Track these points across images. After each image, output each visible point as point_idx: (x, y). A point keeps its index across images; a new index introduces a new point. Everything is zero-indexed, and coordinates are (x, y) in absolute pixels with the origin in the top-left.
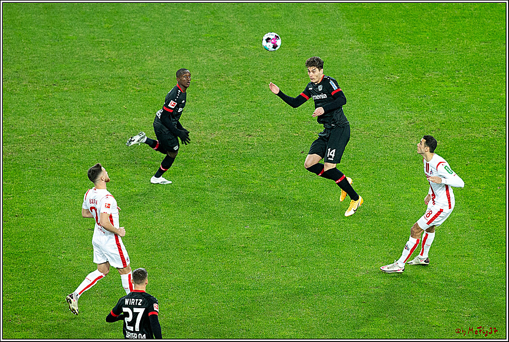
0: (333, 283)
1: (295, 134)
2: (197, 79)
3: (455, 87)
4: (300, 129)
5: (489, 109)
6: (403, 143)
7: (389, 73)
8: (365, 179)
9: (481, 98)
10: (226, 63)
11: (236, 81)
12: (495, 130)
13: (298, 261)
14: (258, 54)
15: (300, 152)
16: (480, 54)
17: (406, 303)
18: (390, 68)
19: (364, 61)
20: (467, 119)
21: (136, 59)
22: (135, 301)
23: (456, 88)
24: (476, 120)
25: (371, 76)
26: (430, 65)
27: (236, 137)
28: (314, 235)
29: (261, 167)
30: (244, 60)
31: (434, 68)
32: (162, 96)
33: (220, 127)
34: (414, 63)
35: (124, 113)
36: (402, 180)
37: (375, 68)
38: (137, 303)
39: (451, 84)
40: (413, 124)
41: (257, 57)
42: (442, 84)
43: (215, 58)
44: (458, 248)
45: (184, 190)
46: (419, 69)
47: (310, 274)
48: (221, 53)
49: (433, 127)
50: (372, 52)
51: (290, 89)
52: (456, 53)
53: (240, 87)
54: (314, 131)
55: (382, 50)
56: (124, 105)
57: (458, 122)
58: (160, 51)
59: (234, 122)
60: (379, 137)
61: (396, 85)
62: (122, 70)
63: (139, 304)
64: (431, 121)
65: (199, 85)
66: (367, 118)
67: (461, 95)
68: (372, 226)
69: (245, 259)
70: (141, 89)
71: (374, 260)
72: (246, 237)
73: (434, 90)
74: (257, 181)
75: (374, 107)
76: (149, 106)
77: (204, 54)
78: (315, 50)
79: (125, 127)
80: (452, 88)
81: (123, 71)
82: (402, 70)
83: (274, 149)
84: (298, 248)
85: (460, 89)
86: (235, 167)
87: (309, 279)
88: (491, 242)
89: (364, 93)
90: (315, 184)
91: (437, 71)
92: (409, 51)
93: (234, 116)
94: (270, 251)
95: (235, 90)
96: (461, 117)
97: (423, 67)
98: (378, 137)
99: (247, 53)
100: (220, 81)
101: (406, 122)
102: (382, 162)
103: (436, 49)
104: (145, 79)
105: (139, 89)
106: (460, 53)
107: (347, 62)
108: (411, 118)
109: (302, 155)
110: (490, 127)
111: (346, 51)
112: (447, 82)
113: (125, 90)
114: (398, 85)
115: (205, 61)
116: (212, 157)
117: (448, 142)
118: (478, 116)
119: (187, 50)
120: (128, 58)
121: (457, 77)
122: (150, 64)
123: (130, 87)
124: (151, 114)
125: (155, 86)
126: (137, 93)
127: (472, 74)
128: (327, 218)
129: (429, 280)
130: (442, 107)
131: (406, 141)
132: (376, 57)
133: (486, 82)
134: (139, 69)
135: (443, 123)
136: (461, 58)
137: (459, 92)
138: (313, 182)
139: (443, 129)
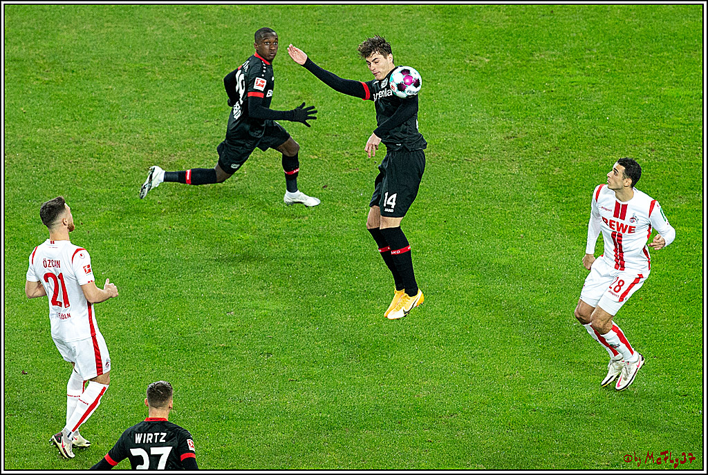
0: (377, 408)
1: (311, 156)
2: (146, 63)
3: (584, 76)
4: (321, 148)
5: (642, 113)
6: (497, 171)
7: (472, 53)
8: (431, 232)
9: (628, 96)
10: (196, 36)
11: (211, 67)
12: (652, 150)
13: (316, 371)
14: (249, 21)
15: (322, 185)
16: (627, 20)
17: (500, 443)
18: (474, 44)
19: (430, 33)
20: (604, 131)
21: (42, 29)
22: (154, 436)
23: (586, 79)
24: (619, 132)
25: (442, 58)
26: (542, 40)
27: (212, 161)
28: (345, 327)
29: (254, 212)
30: (226, 31)
31: (548, 45)
32: (86, 91)
33: (185, 143)
34: (514, 35)
35: (21, 120)
36: (493, 234)
37: (448, 45)
38: (158, 440)
39: (578, 72)
40: (512, 140)
41: (248, 25)
42: (562, 71)
43: (177, 27)
44: (589, 350)
45: (125, 251)
46: (524, 46)
47: (337, 393)
48: (187, 19)
49: (547, 145)
50: (443, 17)
51: (304, 80)
52: (585, 19)
53: (218, 76)
54: (344, 151)
55: (461, 14)
56: (22, 107)
57: (589, 135)
58: (83, 15)
59: (208, 135)
60: (455, 162)
61: (484, 73)
62: (18, 47)
63: (161, 440)
64: (544, 135)
65: (148, 73)
66: (435, 129)
67: (594, 89)
68: (442, 312)
69: (227, 368)
70: (51, 79)
71: (446, 370)
72: (229, 330)
73: (549, 82)
74: (248, 236)
75: (446, 110)
76: (64, 108)
77: (158, 20)
78: (346, 14)
79: (24, 143)
80: (578, 79)
81: (21, 49)
82: (493, 47)
83: (277, 181)
84: (317, 350)
85: (593, 79)
86: (210, 211)
87: (336, 401)
88: (644, 338)
89: (430, 86)
90: (347, 240)
91: (553, 50)
92: (507, 15)
93: (209, 125)
94: (269, 354)
95: (211, 80)
96: (595, 128)
97: (530, 43)
98: (453, 162)
99: (231, 18)
100: (185, 66)
101: (500, 136)
102: (460, 204)
103: (552, 12)
104: (58, 63)
105: (46, 79)
106: (593, 19)
107: (400, 33)
108: (510, 128)
109: (324, 191)
110: (643, 144)
111: (399, 16)
112: (571, 68)
113: (24, 80)
114: (487, 73)
115: (159, 32)
116: (172, 195)
117: (572, 170)
118: (622, 127)
119: (129, 13)
120: (29, 28)
121: (587, 59)
122: (67, 37)
123: (33, 76)
124: (68, 121)
125: (74, 74)
126: (44, 87)
127: (613, 55)
128: (367, 298)
129: (540, 403)
130: (561, 110)
131: (501, 167)
132: (449, 25)
133: (637, 67)
134: (47, 45)
135: (563, 138)
136: (593, 28)
137: (591, 86)
138: (342, 237)
139: (564, 148)
